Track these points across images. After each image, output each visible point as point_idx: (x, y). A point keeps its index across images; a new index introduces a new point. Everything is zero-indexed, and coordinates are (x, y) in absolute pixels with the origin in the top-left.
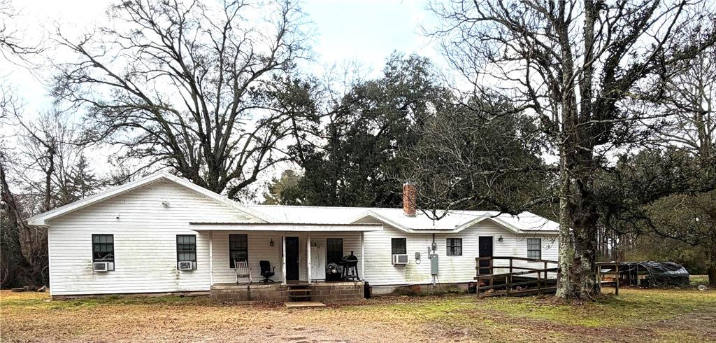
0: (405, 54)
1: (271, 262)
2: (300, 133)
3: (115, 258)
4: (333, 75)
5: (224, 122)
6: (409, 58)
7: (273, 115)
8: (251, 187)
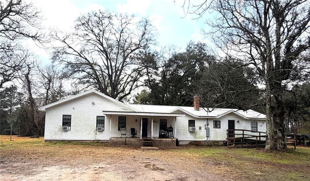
1: (135, 129)
2: (149, 75)
3: (71, 125)
4: (165, 51)
5: (118, 70)
6: (197, 44)
7: (139, 67)
8: (128, 97)
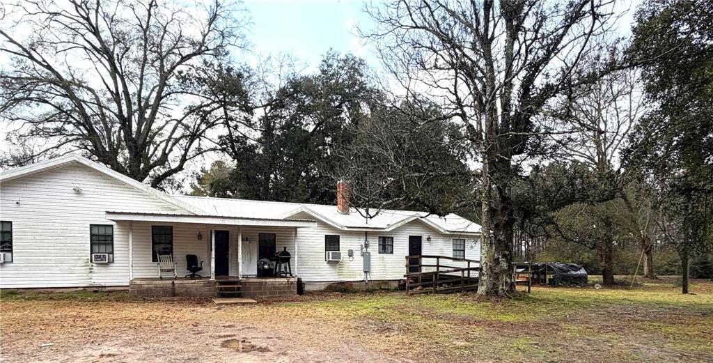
0: (340, 53)
1: (198, 256)
2: (232, 124)
3: (14, 248)
4: (269, 67)
6: (344, 58)
7: (203, 102)
8: (178, 177)
